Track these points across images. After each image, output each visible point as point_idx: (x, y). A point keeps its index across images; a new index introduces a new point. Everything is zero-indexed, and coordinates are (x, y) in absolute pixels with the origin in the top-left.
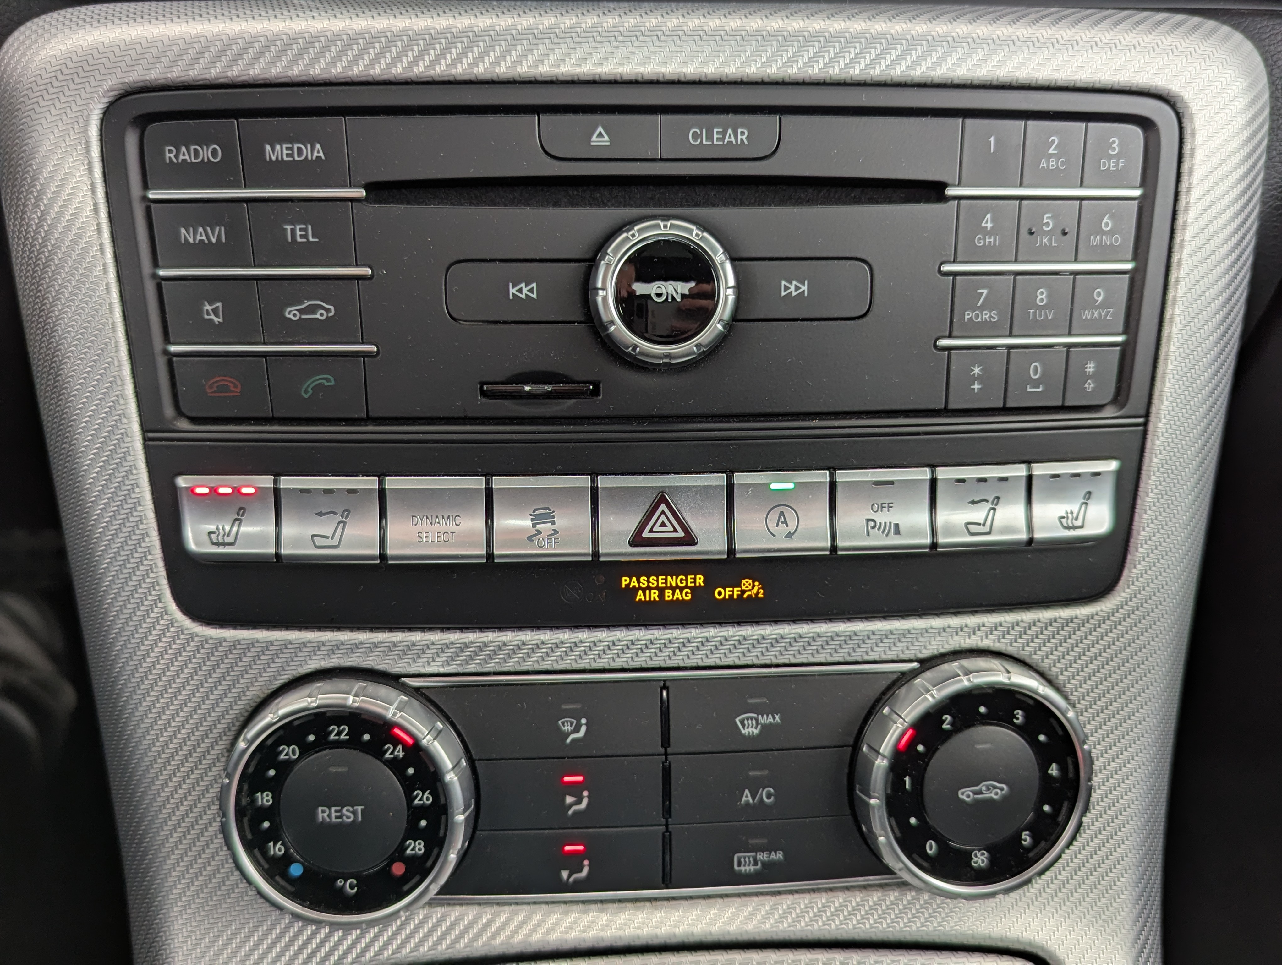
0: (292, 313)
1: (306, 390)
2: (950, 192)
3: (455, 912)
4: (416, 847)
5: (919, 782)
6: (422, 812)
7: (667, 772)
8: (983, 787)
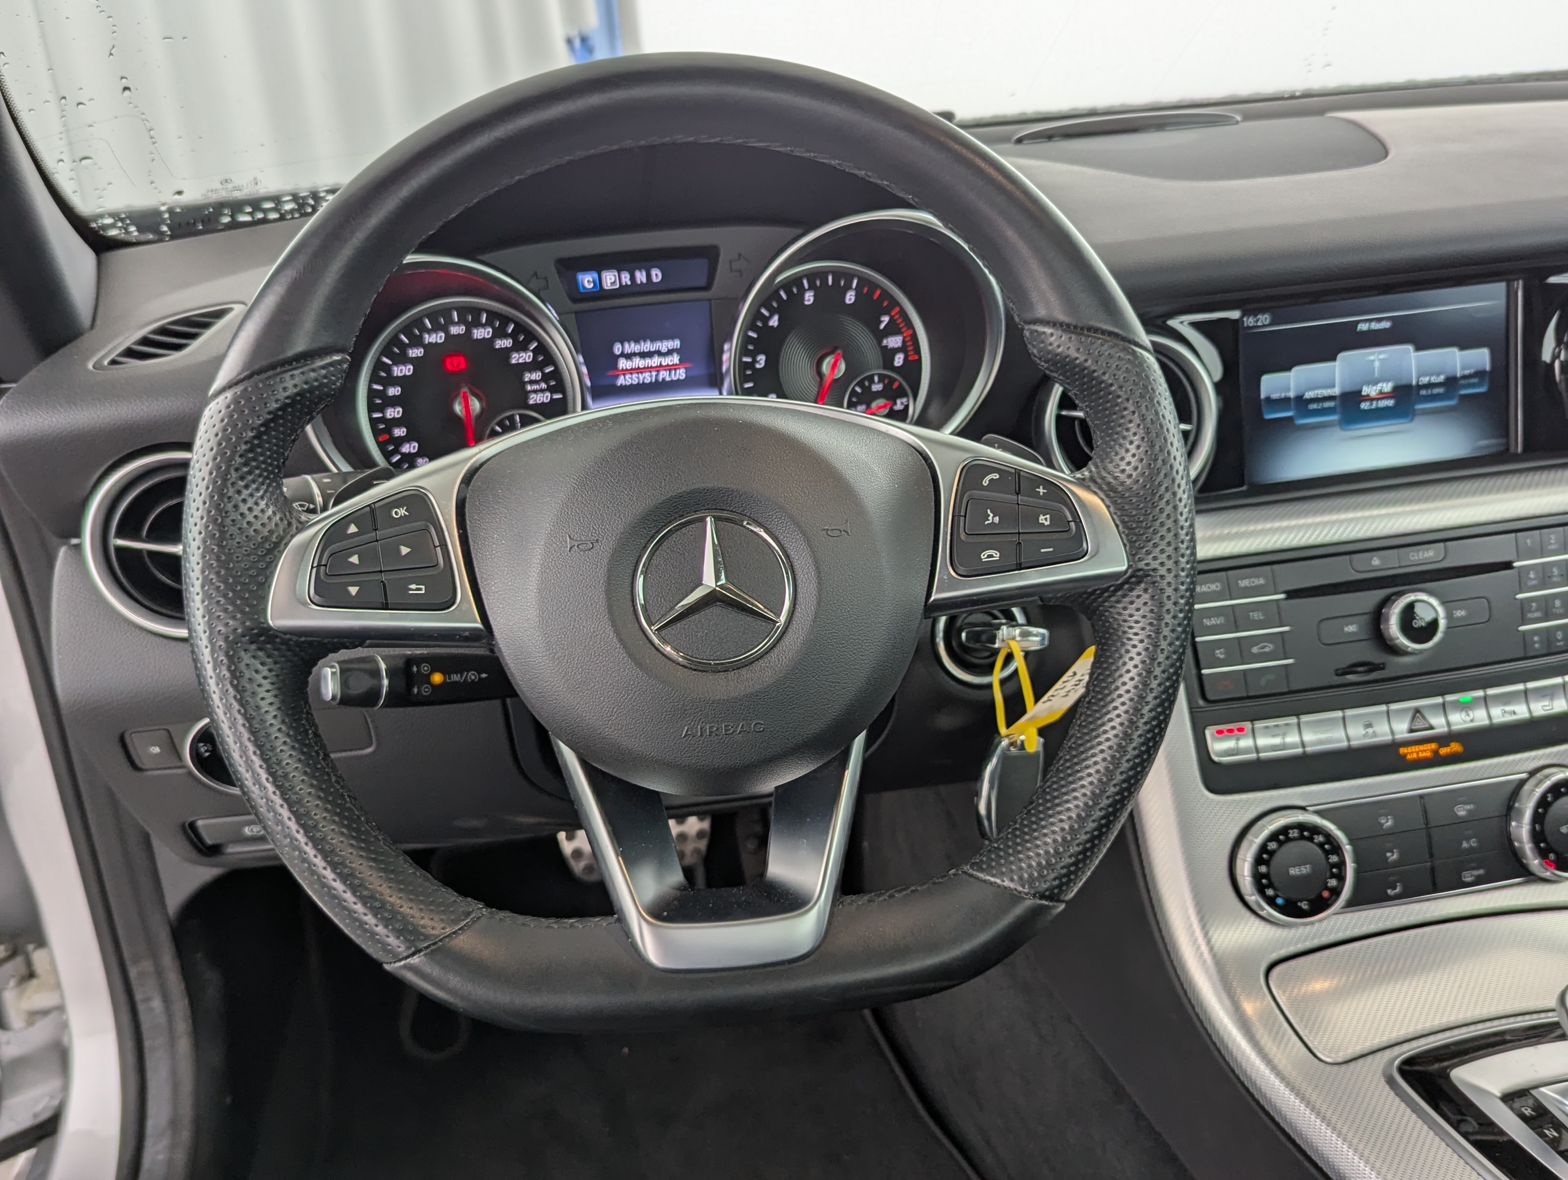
0: (1255, 650)
1: (1263, 682)
3: (1349, 915)
4: (1333, 883)
6: (1334, 865)
7: (1429, 836)
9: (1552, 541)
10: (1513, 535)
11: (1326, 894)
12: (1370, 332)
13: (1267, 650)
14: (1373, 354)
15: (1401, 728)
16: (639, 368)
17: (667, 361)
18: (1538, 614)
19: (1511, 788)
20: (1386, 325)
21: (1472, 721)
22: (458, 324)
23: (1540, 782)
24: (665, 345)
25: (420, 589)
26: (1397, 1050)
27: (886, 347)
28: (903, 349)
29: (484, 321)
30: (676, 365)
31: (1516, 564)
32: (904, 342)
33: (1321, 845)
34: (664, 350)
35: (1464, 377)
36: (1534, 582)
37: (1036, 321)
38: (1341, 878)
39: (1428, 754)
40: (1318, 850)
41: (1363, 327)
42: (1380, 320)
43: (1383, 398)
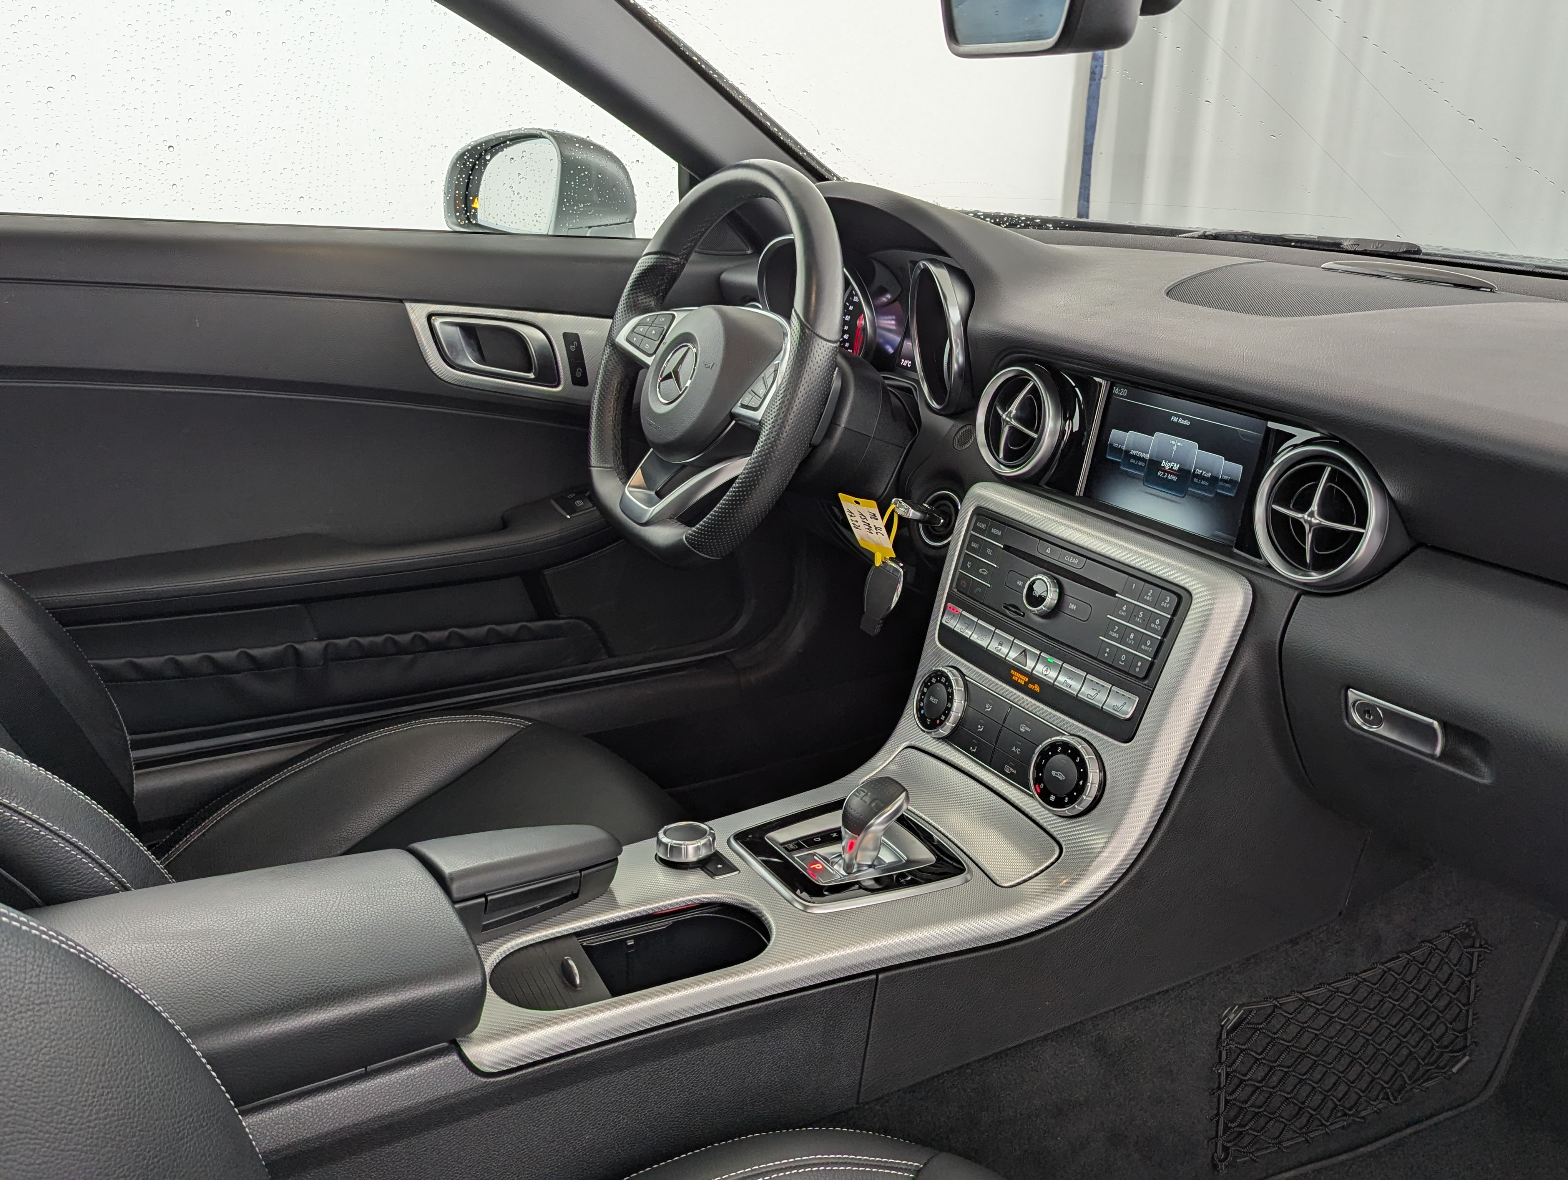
0: (981, 571)
2: (1117, 595)
3: (942, 743)
4: (942, 718)
5: (1046, 763)
7: (1001, 731)
8: (1058, 773)
9: (1149, 594)
11: (937, 723)
12: (1177, 423)
13: (984, 573)
14: (1175, 440)
15: (1012, 656)
18: (1115, 635)
20: (1187, 423)
21: (1046, 675)
35: (1223, 480)
36: (1124, 614)
38: (947, 718)
39: (1023, 683)
41: (1175, 419)
42: (1184, 418)
43: (1171, 474)
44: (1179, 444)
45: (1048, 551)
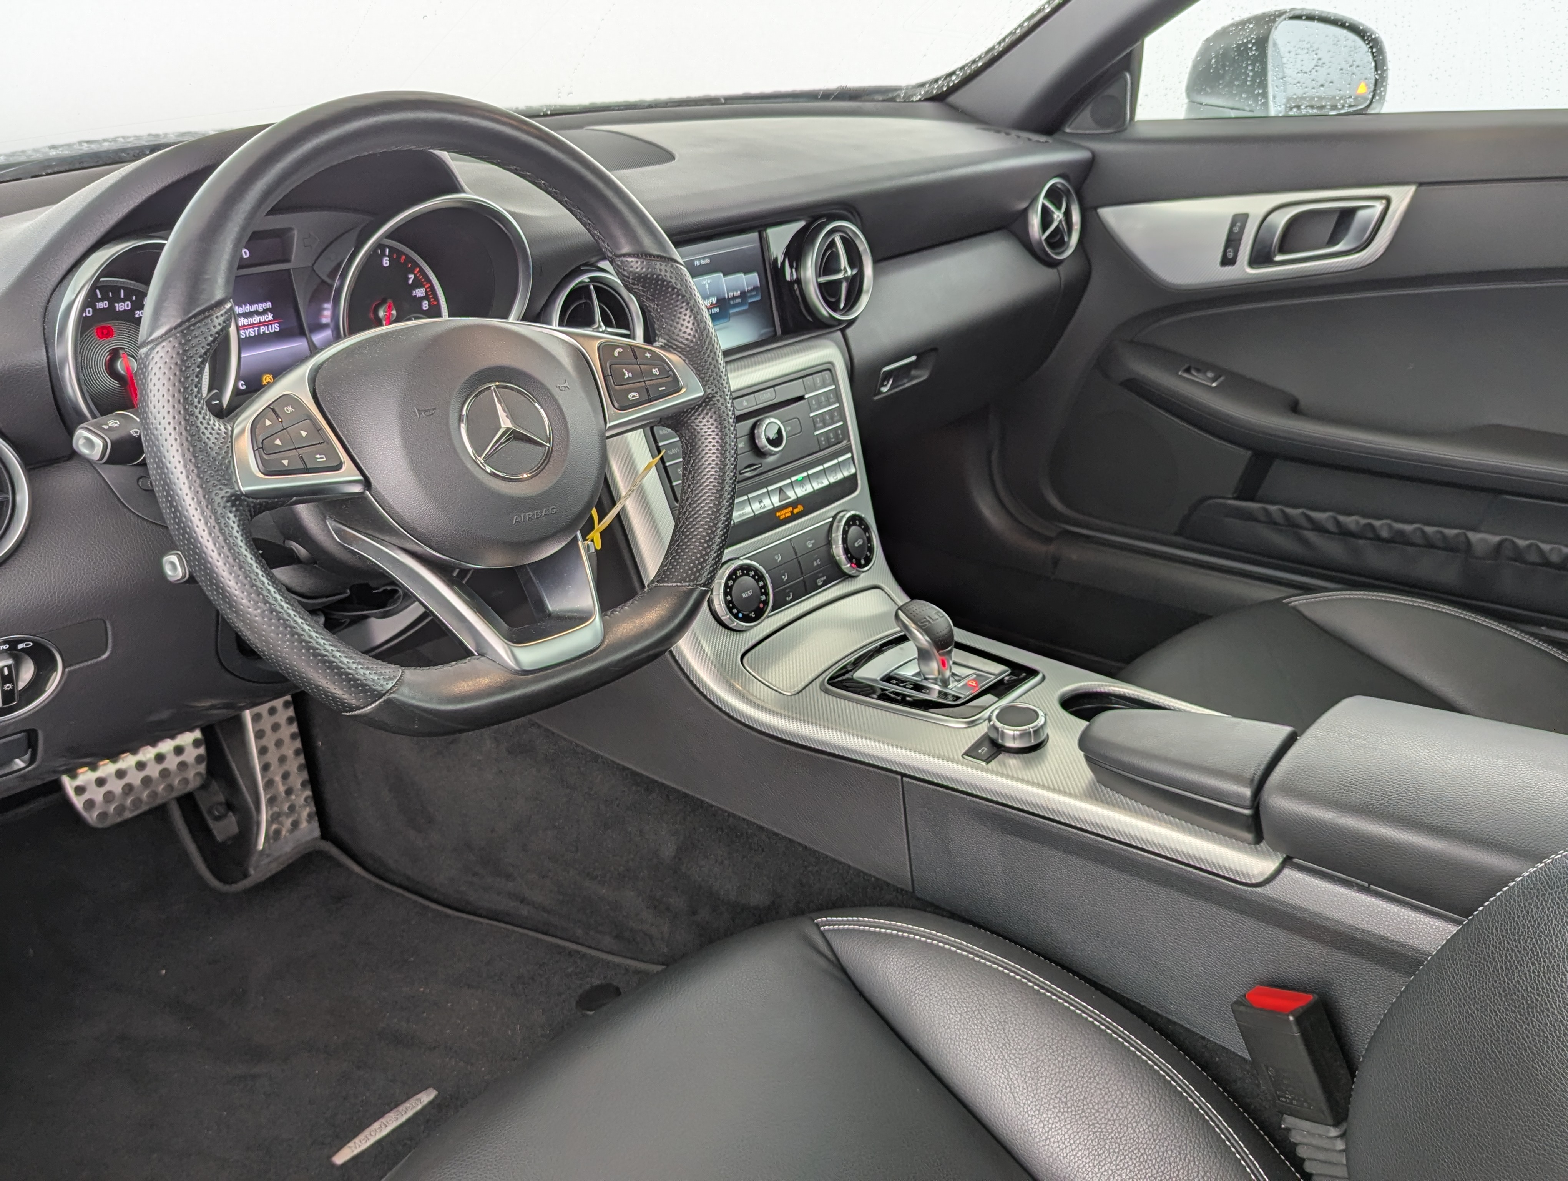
3: (772, 617)
4: (763, 598)
6: (762, 587)
7: (799, 562)
10: (801, 380)
11: (761, 605)
12: (703, 265)
14: (704, 279)
15: (776, 501)
16: (244, 326)
17: (263, 318)
18: (821, 424)
19: (827, 528)
20: (707, 261)
21: (805, 491)
22: (102, 300)
23: (840, 521)
24: (260, 307)
25: (322, 458)
26: (824, 675)
27: (416, 296)
28: (426, 298)
29: (122, 296)
30: (271, 321)
31: (806, 396)
32: (426, 292)
33: (753, 577)
34: (261, 310)
35: (749, 291)
36: (816, 406)
37: (624, 255)
38: (767, 594)
39: (789, 514)
40: (752, 580)
41: (697, 263)
42: (704, 258)
43: (713, 308)
44: (709, 281)
45: (745, 403)
